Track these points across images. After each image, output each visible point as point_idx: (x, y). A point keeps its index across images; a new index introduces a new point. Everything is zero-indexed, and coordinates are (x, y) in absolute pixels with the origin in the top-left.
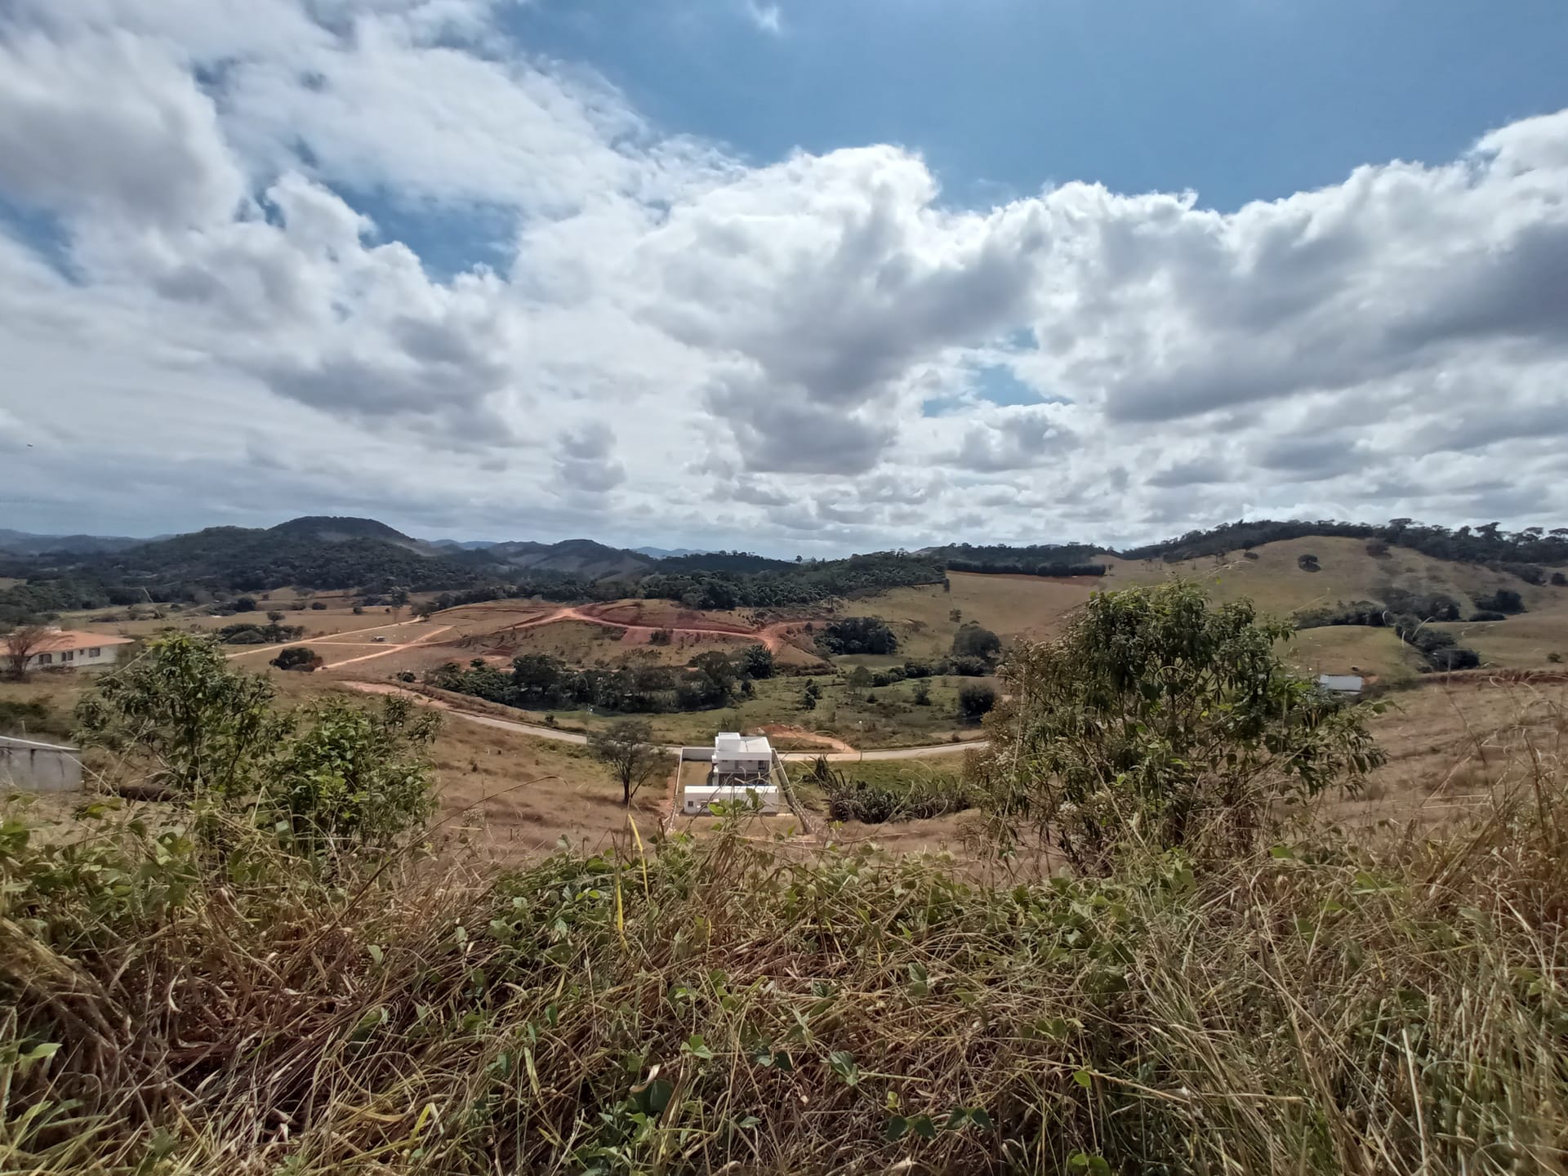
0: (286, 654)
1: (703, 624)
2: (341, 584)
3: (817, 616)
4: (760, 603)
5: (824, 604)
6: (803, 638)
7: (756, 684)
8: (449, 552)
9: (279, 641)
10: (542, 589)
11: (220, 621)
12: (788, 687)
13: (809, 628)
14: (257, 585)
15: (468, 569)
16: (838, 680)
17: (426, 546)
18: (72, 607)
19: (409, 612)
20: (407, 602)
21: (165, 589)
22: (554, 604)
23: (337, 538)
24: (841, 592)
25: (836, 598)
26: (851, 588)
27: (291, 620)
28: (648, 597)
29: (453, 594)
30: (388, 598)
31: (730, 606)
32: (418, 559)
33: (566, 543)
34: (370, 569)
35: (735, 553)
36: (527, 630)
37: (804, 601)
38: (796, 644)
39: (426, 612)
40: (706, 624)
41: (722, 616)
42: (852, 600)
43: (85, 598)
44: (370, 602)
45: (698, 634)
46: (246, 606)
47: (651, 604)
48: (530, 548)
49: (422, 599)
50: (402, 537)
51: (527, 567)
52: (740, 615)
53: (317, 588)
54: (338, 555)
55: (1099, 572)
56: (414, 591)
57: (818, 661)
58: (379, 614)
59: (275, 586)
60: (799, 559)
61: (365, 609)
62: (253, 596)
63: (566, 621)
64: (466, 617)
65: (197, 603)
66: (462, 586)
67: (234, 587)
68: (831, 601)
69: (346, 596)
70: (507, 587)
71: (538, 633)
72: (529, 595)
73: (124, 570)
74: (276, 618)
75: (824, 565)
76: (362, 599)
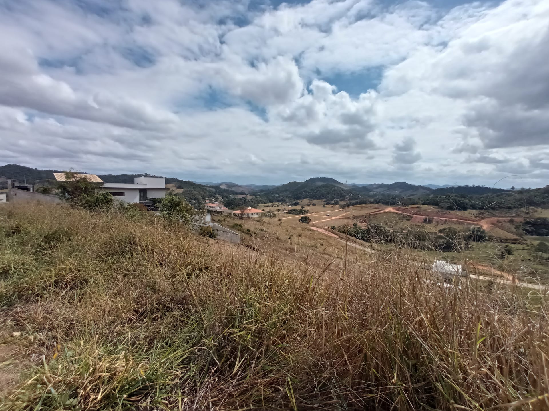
0: (302, 218)
1: (449, 216)
2: (320, 198)
3: (518, 216)
4: (481, 208)
5: (523, 210)
6: (507, 225)
7: (474, 244)
8: (353, 188)
9: (302, 214)
10: (382, 201)
11: (290, 208)
12: (494, 247)
13: (511, 221)
14: (299, 198)
15: (358, 193)
16: (527, 248)
17: (346, 185)
18: (262, 203)
19: (338, 207)
20: (338, 204)
21: (280, 198)
22: (386, 206)
23: (320, 184)
24: (537, 204)
25: (532, 207)
26: (544, 203)
27: (306, 208)
28: (423, 204)
29: (352, 202)
30: (333, 202)
31: (465, 209)
32: (343, 190)
33: (395, 183)
34: (328, 193)
36: (374, 215)
37: (510, 208)
38: (502, 228)
39: (343, 207)
40: (451, 216)
41: (460, 213)
42: (544, 208)
43: (264, 201)
44: (328, 204)
45: (446, 220)
46: (297, 204)
47: (425, 207)
48: (381, 186)
49: (342, 203)
50: (339, 183)
51: (380, 193)
52: (469, 213)
53: (314, 199)
54: (320, 189)
56: (341, 200)
57: (515, 237)
58: (329, 207)
59: (304, 198)
60: (513, 188)
61: (326, 206)
62: (299, 201)
63: (389, 212)
64: (355, 209)
65: (286, 202)
66: (356, 199)
67: (295, 198)
68: (528, 209)
69: (321, 202)
70: (370, 200)
71: (378, 216)
72: (377, 202)
73: (272, 194)
74: (303, 207)
75: (529, 190)
76: (325, 202)
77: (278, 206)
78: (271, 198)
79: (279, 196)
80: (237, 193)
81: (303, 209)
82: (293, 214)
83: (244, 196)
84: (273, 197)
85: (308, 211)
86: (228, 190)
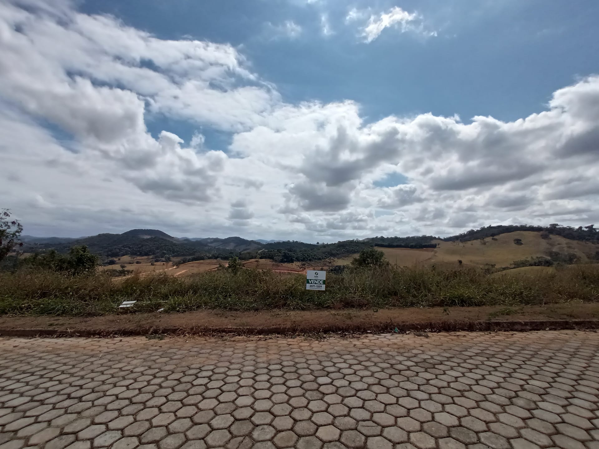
1: (281, 268)
2: (147, 254)
3: (325, 265)
4: (303, 260)
5: (328, 260)
8: (186, 242)
9: (125, 275)
10: (220, 256)
13: (322, 269)
14: (116, 255)
15: (193, 248)
17: (177, 240)
19: (172, 265)
20: (171, 261)
22: (225, 261)
23: (146, 237)
24: (334, 255)
25: (332, 258)
26: (338, 254)
27: (129, 267)
28: (261, 258)
29: (188, 258)
30: (163, 259)
31: (292, 261)
32: (175, 245)
33: (229, 238)
34: (157, 249)
35: (293, 241)
37: (320, 259)
39: (178, 264)
40: (283, 268)
41: (289, 265)
42: (338, 258)
44: (157, 261)
46: (112, 263)
47: (263, 261)
48: (216, 240)
49: (176, 259)
50: (169, 236)
51: (215, 247)
52: (296, 265)
53: (138, 256)
54: (146, 243)
55: (434, 246)
56: (173, 256)
58: (160, 265)
59: (123, 255)
61: (155, 263)
62: (115, 259)
64: (192, 266)
66: (190, 255)
67: (108, 256)
68: (330, 259)
69: (148, 259)
70: (208, 255)
72: (215, 257)
74: (123, 267)
75: (328, 245)
76: (154, 260)
85: (131, 270)
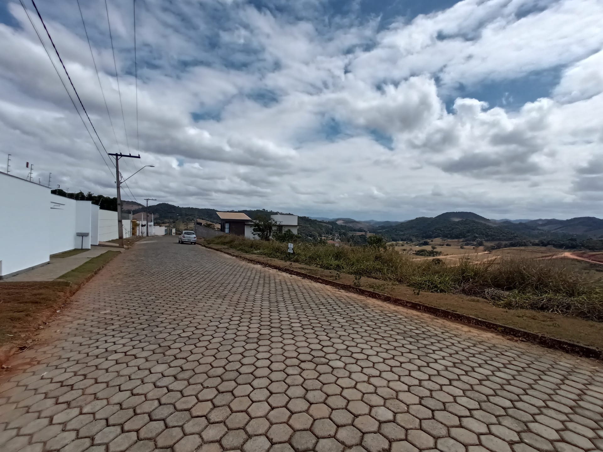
2: (457, 237)
8: (504, 224)
9: (433, 256)
10: (554, 242)
11: (418, 248)
14: (430, 237)
15: (513, 232)
17: (494, 222)
19: (483, 249)
20: (483, 245)
21: (404, 237)
23: (457, 220)
27: (438, 249)
29: (504, 243)
30: (475, 243)
32: (489, 228)
33: (575, 219)
34: (468, 232)
39: (490, 249)
44: (467, 245)
46: (426, 244)
49: (489, 244)
50: (483, 219)
51: (548, 232)
53: (449, 238)
54: (457, 226)
56: (487, 241)
58: (470, 249)
59: (436, 237)
61: (465, 247)
62: (428, 241)
63: (565, 258)
65: (413, 242)
66: (509, 239)
67: (423, 237)
69: (459, 242)
70: (532, 241)
72: (543, 244)
73: (396, 231)
74: (434, 248)
76: (464, 243)
77: (402, 246)
78: (394, 236)
79: (404, 235)
80: (355, 230)
81: (435, 250)
82: (422, 255)
83: (363, 233)
84: (396, 235)
85: (441, 252)
86: (345, 226)
